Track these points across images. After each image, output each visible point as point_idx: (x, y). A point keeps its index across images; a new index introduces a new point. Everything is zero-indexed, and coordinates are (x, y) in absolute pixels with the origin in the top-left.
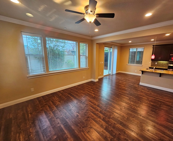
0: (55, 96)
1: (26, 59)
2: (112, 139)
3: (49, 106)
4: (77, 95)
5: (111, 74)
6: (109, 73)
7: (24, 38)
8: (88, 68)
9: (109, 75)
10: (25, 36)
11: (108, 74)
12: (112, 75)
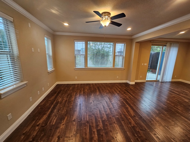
0: (88, 86)
1: (75, 57)
2: (102, 129)
3: (80, 91)
4: (103, 90)
5: (160, 81)
6: (158, 79)
7: (75, 44)
8: (124, 69)
9: (157, 81)
10: (76, 42)
11: (156, 79)
12: (162, 82)
